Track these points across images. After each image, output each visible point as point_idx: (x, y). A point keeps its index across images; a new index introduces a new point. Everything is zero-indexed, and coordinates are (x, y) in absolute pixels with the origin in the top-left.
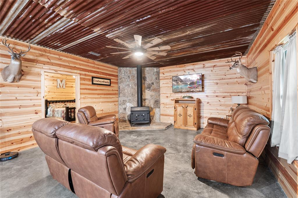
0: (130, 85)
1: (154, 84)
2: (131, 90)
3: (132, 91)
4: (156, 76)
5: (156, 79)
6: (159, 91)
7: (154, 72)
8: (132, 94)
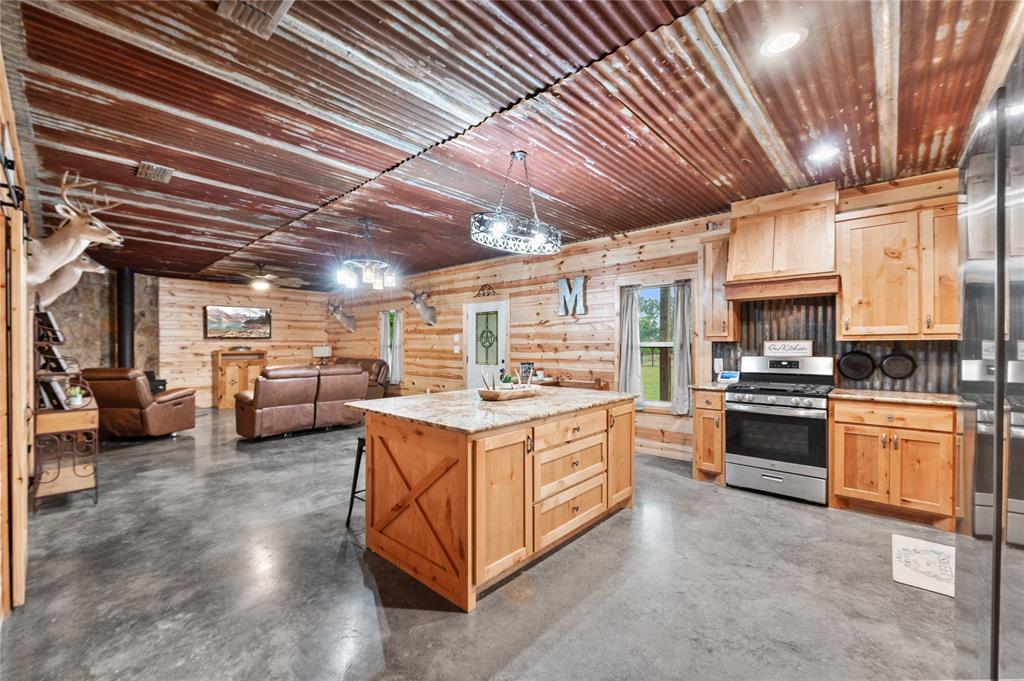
0: (81, 315)
1: (147, 314)
2: (82, 329)
3: (85, 330)
4: (151, 297)
5: (151, 304)
6: (157, 335)
7: (146, 287)
8: (87, 340)
